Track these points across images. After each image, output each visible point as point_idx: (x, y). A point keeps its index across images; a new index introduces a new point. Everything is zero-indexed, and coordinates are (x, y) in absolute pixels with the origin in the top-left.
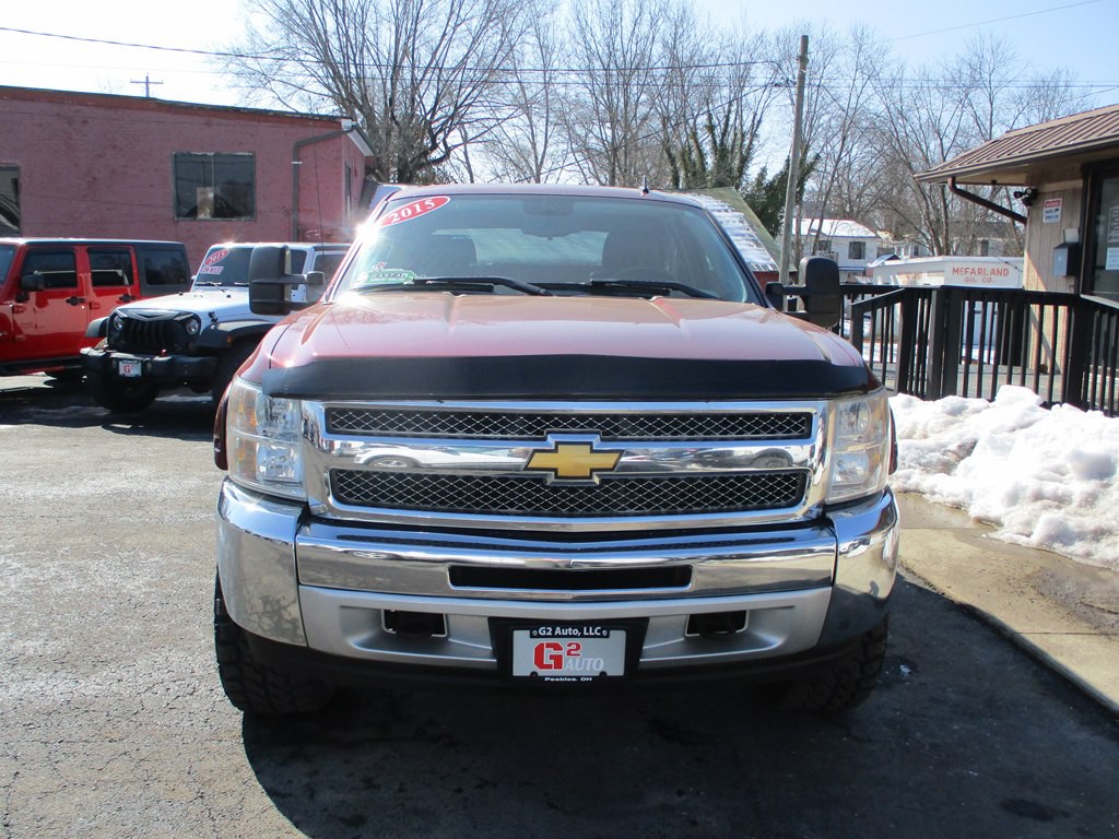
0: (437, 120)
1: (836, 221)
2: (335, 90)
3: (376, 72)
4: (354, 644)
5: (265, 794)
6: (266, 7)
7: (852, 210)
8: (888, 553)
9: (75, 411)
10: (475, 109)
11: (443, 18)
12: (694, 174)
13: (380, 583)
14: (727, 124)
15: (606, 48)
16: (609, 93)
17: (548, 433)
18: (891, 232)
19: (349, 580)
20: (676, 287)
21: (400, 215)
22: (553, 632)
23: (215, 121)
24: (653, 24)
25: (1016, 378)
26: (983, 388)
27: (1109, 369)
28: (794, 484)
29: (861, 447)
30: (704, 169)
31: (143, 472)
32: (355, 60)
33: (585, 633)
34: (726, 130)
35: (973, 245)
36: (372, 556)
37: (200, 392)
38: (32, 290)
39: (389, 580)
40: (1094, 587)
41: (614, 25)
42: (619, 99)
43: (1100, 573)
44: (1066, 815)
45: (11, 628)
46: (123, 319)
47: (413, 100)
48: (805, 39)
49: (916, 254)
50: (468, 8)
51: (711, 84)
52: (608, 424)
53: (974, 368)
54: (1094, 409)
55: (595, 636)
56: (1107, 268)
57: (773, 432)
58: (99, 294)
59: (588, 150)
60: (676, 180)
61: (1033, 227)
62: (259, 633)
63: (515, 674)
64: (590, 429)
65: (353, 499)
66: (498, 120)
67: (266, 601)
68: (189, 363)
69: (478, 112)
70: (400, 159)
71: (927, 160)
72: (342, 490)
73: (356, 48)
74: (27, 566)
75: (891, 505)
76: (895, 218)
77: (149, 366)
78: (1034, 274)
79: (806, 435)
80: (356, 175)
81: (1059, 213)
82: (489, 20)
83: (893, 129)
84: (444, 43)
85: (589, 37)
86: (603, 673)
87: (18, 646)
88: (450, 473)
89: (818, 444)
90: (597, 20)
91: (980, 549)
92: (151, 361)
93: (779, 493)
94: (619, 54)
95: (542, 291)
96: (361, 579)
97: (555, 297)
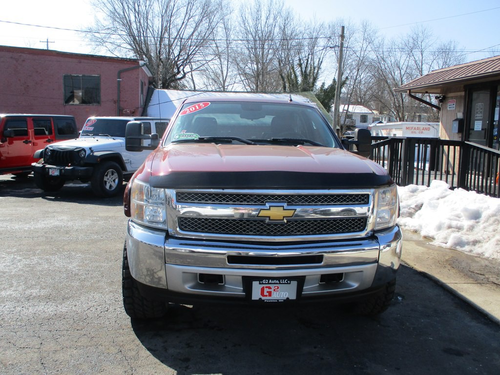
0: (180, 61)
1: (355, 106)
2: (134, 47)
3: (153, 39)
4: (187, 288)
5: (147, 350)
6: (103, 9)
7: (361, 101)
8: (398, 251)
9: (28, 191)
10: (197, 56)
11: (183, 15)
12: (293, 85)
13: (189, 262)
14: (307, 63)
15: (254, 29)
16: (256, 49)
17: (266, 202)
18: (378, 111)
19: (177, 261)
20: (307, 141)
21: (190, 110)
22: (268, 282)
23: (83, 61)
24: (275, 19)
25: (438, 177)
26: (425, 181)
27: (477, 172)
28: (362, 222)
29: (387, 208)
30: (297, 83)
31: (65, 218)
32: (143, 34)
33: (281, 282)
34: (307, 66)
35: (414, 117)
36: (183, 251)
37: (84, 182)
38: (8, 137)
39: (193, 261)
40: (474, 264)
41: (258, 19)
42: (260, 52)
43: (476, 259)
44: (469, 354)
45: (23, 284)
46: (51, 150)
47: (169, 51)
48: (343, 28)
49: (389, 121)
50: (194, 11)
51: (300, 46)
52: (290, 199)
53: (421, 172)
54: (471, 190)
55: (285, 283)
56: (475, 130)
57: (354, 202)
58: (36, 139)
59: (245, 74)
60: (285, 87)
61: (444, 111)
62: (145, 283)
63: (253, 299)
64: (276, 201)
65: (187, 229)
66: (206, 61)
67: (148, 270)
68: (81, 170)
69: (198, 57)
70: (163, 78)
71: (394, 80)
72: (182, 225)
73: (144, 28)
74: (24, 258)
75: (399, 230)
76: (380, 105)
77: (63, 171)
78: (444, 131)
79: (367, 203)
80: (145, 85)
81: (454, 106)
82: (203, 17)
83: (379, 66)
84: (183, 26)
85: (246, 24)
86: (288, 298)
87: (28, 292)
88: (226, 218)
89: (371, 207)
90: (250, 17)
91: (426, 249)
92: (64, 169)
93: (356, 226)
94: (260, 32)
95: (253, 143)
96: (182, 260)
97: (258, 145)
